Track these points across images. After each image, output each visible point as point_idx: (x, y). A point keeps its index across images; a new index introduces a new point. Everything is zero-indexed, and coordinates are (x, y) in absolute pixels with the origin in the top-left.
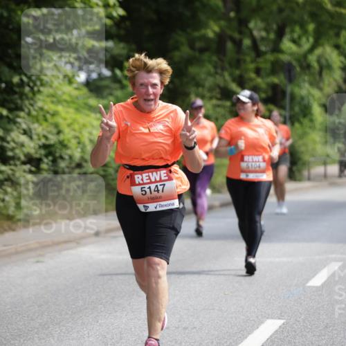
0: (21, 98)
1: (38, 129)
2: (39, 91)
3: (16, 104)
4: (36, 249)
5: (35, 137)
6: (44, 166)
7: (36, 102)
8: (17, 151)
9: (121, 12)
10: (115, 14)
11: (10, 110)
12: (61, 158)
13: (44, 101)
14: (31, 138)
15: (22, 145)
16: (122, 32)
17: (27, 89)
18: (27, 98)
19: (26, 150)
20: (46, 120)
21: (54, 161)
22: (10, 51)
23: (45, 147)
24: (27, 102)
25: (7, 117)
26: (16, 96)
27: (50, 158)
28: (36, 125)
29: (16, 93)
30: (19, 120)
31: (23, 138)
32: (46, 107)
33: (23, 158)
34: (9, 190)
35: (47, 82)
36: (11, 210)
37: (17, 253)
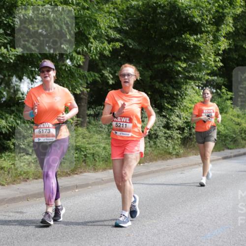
0: (177, 101)
1: (184, 114)
2: (184, 98)
3: (174, 104)
4: (181, 168)
5: (182, 118)
6: (186, 131)
7: (183, 103)
8: (174, 124)
9: (221, 64)
10: (219, 65)
11: (172, 106)
12: (193, 127)
13: (186, 102)
14: (180, 119)
15: (177, 122)
16: (221, 73)
17: (179, 97)
18: (179, 101)
19: (178, 124)
20: (187, 111)
21: (190, 129)
22: (173, 80)
23: (186, 122)
24: (179, 103)
25: (171, 109)
26: (175, 100)
27: (188, 128)
28: (183, 113)
29: (174, 98)
30: (175, 111)
31: (177, 119)
32: (187, 105)
33: (176, 127)
34: (170, 141)
35: (188, 94)
36: (171, 150)
37: (173, 169)
